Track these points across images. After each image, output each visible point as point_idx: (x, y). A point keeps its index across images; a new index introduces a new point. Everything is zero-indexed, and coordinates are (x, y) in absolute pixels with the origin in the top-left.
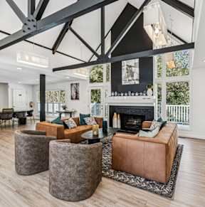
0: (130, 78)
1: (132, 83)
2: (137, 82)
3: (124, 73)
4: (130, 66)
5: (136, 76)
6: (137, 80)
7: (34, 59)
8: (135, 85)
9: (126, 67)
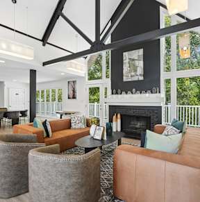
0: (133, 74)
1: (136, 79)
2: (141, 78)
3: (126, 68)
4: (133, 60)
5: (140, 71)
6: (140, 75)
7: (13, 48)
8: (139, 81)
9: (127, 60)
